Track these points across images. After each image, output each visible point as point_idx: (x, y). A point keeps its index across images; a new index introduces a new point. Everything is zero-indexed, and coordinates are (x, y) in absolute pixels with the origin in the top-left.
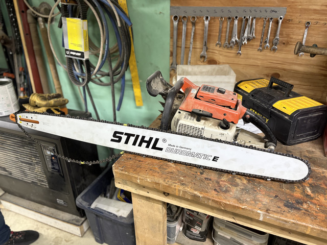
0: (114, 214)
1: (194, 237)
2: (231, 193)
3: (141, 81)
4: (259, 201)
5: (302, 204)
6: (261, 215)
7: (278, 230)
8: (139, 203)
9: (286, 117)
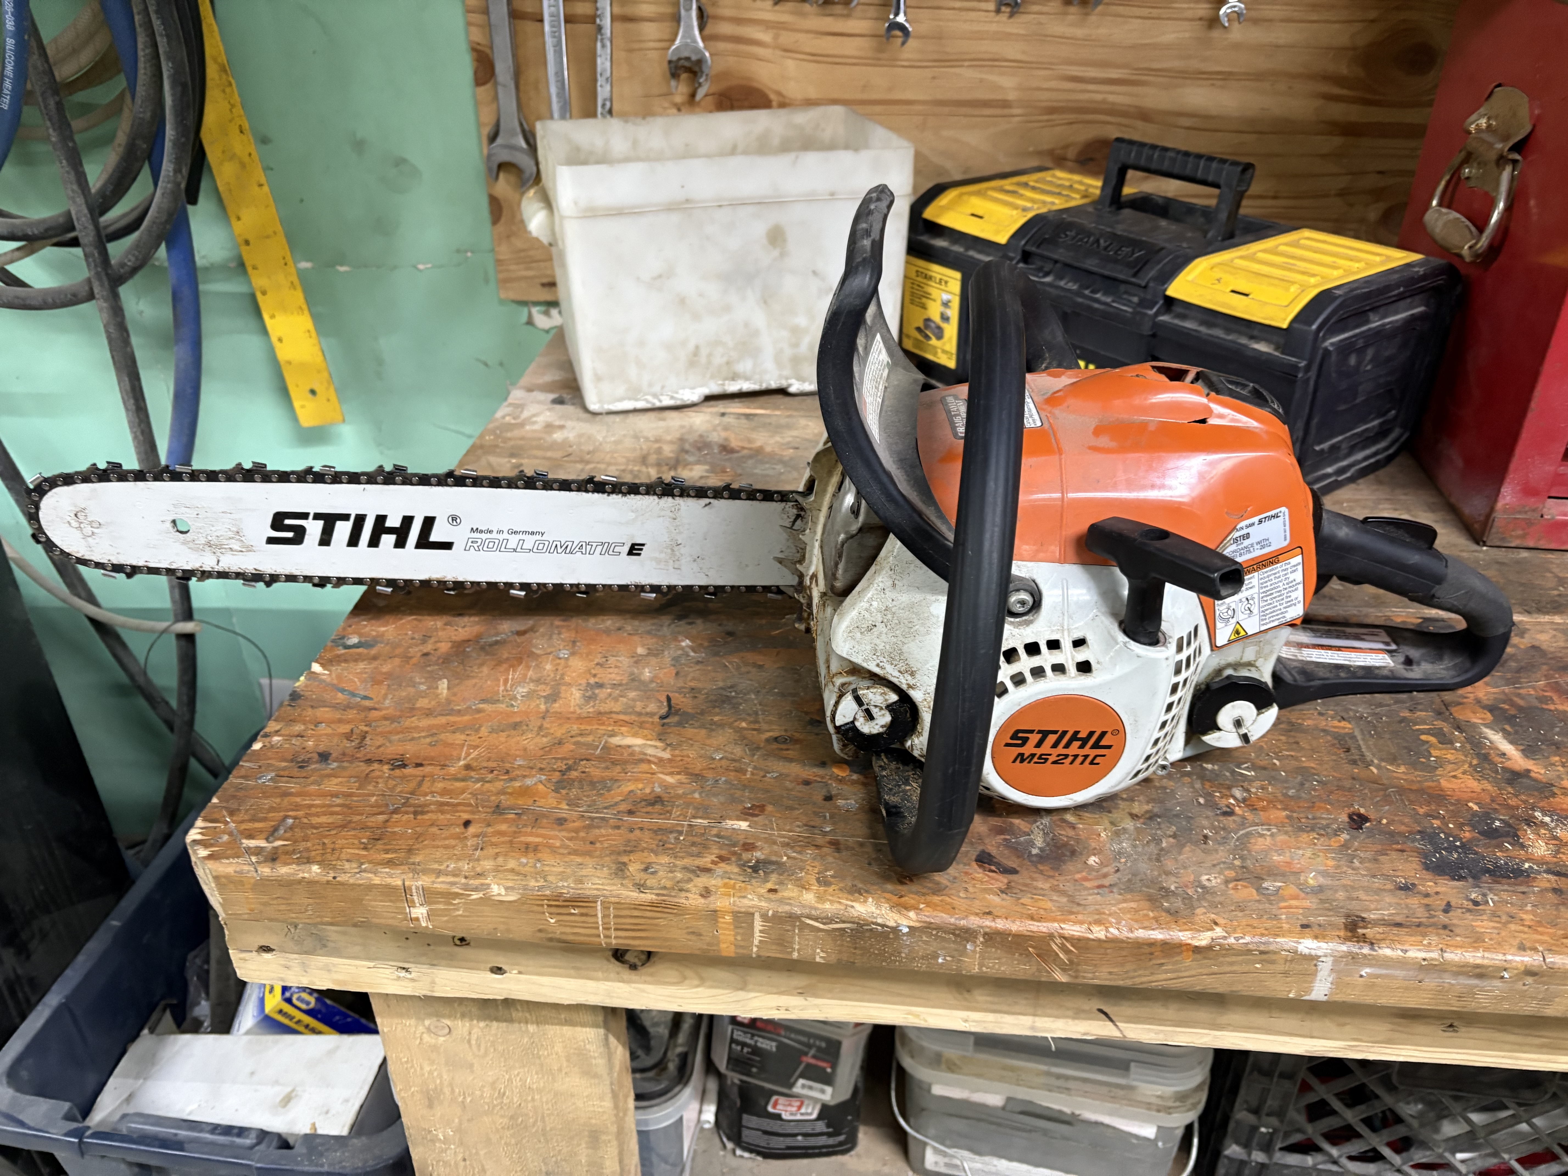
0: (263, 1135)
1: (789, 1141)
2: (1093, 860)
3: (305, 265)
4: (1273, 873)
5: (1512, 834)
6: (1325, 968)
7: (1381, 1028)
8: (435, 1048)
9: (1262, 347)
